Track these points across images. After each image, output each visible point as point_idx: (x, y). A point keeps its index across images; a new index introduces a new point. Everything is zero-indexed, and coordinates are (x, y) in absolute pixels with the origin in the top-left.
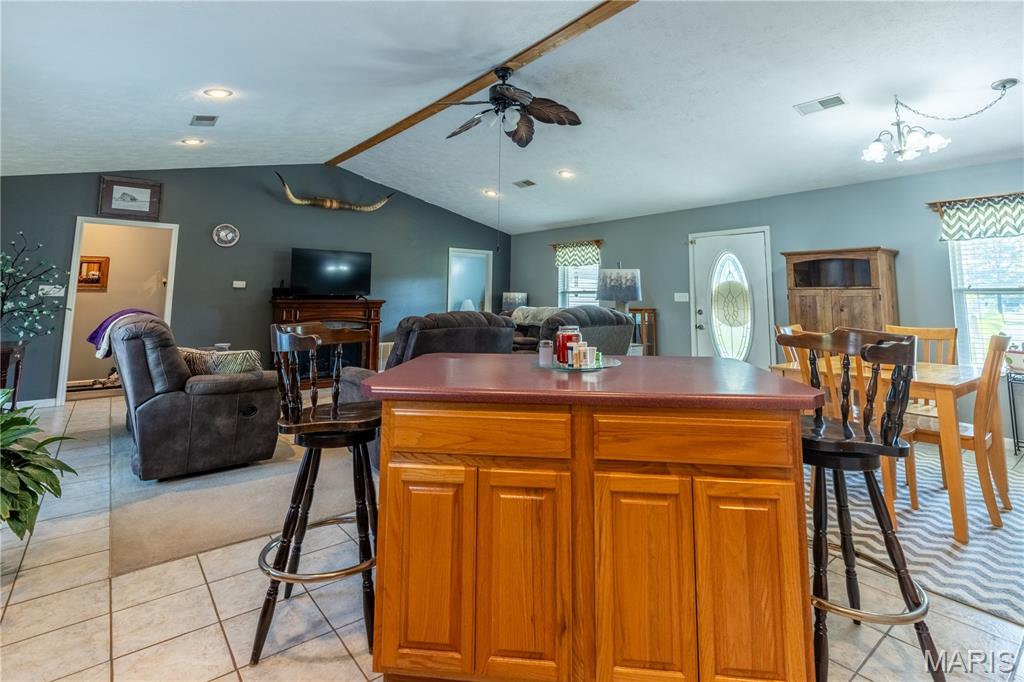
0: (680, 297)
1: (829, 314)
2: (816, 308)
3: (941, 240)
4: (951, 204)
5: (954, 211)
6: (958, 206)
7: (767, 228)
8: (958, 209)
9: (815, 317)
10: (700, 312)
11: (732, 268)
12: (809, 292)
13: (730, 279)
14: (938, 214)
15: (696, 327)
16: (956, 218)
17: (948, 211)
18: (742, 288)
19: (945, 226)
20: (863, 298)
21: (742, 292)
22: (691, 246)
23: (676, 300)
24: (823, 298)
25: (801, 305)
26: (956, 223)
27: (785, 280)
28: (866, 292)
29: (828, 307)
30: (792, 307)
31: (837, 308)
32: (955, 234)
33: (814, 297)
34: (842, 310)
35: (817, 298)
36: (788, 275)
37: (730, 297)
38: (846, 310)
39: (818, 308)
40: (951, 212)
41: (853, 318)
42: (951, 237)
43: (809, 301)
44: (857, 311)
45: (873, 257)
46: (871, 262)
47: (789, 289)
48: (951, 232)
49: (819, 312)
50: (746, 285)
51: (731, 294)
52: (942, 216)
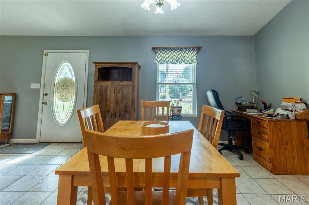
0: (34, 86)
1: (113, 94)
2: (107, 92)
3: (155, 63)
4: (159, 49)
5: (160, 52)
6: (161, 50)
7: (88, 51)
8: (161, 51)
9: (106, 96)
10: (46, 95)
11: (68, 71)
12: (104, 83)
13: (66, 76)
14: (155, 53)
15: (43, 103)
16: (160, 55)
17: (158, 52)
18: (72, 81)
19: (157, 58)
20: (128, 86)
21: (71, 83)
22: (44, 56)
23: (31, 88)
24: (111, 86)
25: (100, 90)
26: (160, 57)
27: (94, 77)
28: (129, 84)
29: (113, 90)
30: (95, 91)
31: (117, 91)
32: (159, 61)
33: (107, 86)
34: (119, 92)
35: (108, 86)
36: (95, 74)
37: (65, 86)
38: (120, 92)
39: (108, 91)
40: (159, 52)
41: (123, 96)
42: (158, 62)
43: (104, 88)
44: (125, 93)
45: (134, 67)
46: (133, 69)
47: (95, 81)
48: (158, 60)
49: (108, 94)
50: (74, 79)
51: (65, 84)
52: (156, 54)
